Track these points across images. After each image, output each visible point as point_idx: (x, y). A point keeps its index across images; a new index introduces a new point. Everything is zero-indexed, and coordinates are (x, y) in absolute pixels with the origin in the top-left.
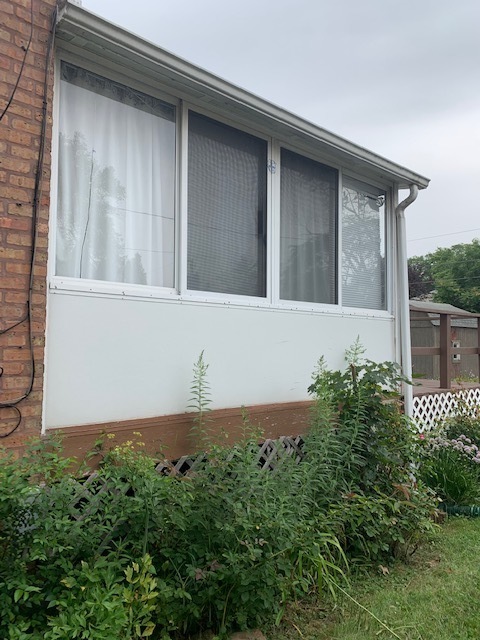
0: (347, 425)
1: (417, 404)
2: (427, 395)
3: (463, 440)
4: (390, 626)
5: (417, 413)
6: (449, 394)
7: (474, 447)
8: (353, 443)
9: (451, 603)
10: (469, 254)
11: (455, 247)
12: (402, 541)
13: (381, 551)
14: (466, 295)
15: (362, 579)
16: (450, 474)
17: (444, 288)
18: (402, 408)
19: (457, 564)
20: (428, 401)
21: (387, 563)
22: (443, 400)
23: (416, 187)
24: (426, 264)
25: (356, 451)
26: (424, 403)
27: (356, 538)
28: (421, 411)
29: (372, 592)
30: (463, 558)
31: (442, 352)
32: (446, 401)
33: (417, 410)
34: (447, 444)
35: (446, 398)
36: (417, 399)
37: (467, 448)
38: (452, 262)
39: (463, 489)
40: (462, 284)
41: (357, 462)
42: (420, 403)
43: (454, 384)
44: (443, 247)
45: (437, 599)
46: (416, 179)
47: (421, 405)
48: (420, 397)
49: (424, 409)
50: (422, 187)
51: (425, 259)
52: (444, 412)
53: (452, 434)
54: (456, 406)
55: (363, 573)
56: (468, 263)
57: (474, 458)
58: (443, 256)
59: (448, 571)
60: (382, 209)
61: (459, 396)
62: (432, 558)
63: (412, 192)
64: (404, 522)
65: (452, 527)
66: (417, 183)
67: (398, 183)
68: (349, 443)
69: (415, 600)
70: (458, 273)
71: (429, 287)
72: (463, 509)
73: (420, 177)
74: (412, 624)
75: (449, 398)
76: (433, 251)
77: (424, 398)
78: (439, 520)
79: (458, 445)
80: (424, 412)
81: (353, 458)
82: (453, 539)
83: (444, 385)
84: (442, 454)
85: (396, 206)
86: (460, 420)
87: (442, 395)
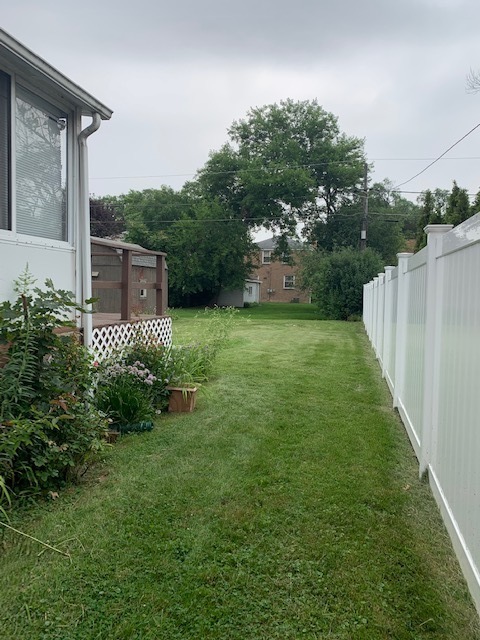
0: (15, 358)
1: (96, 335)
2: (107, 326)
3: (138, 366)
4: (53, 544)
5: (97, 344)
6: (129, 325)
7: (147, 370)
8: (20, 376)
9: (113, 508)
10: (158, 199)
11: (146, 191)
12: (72, 464)
13: (50, 479)
14: (153, 238)
15: (30, 509)
16: (124, 397)
17: (135, 229)
18: (82, 340)
19: (124, 474)
20: (107, 332)
21: (58, 488)
22: (123, 330)
23: (98, 116)
24: (120, 205)
25: (26, 384)
26: (104, 334)
27: (24, 471)
28: (100, 342)
29: (39, 519)
30: (129, 468)
31: (124, 286)
32: (126, 331)
33: (97, 341)
34: (123, 370)
35: (126, 329)
36: (96, 330)
37: (141, 372)
38: (143, 204)
39: (136, 409)
40: (151, 227)
41: (26, 394)
42: (100, 334)
43: (133, 317)
44: (135, 190)
45: (100, 508)
46: (99, 107)
47: (100, 336)
48: (100, 328)
49: (104, 340)
50: (106, 118)
51: (118, 199)
52: (123, 342)
53: (130, 361)
54: (134, 336)
55: (31, 503)
56: (156, 208)
57: (146, 380)
58: (135, 199)
59: (114, 482)
60: (63, 132)
61: (137, 327)
62: (101, 474)
63: (95, 120)
64: (74, 447)
65: (124, 444)
66: (100, 112)
67: (81, 108)
68: (17, 376)
69: (81, 514)
70: (147, 216)
71: (121, 227)
72: (135, 426)
73: (103, 106)
74: (75, 536)
75: (129, 329)
76: (126, 193)
77: (104, 329)
78: (112, 439)
79: (133, 370)
80: (104, 343)
81: (20, 390)
82: (122, 454)
83: (125, 318)
84: (118, 380)
85: (78, 133)
86: (136, 349)
87: (122, 326)
